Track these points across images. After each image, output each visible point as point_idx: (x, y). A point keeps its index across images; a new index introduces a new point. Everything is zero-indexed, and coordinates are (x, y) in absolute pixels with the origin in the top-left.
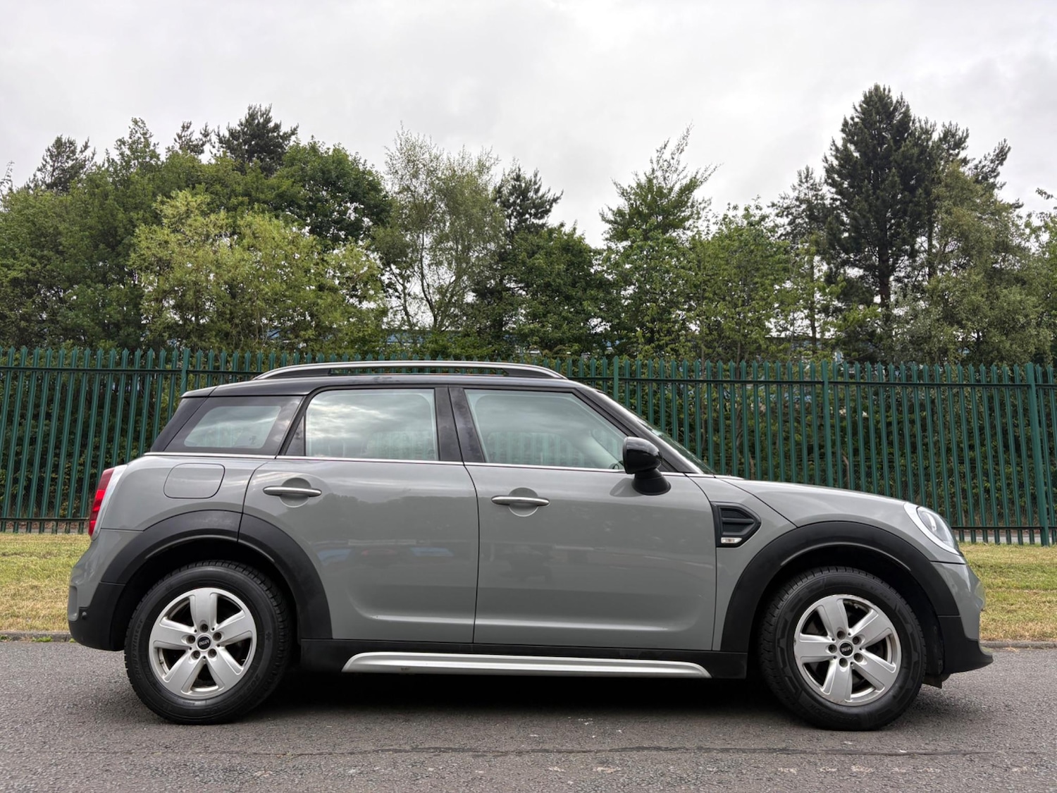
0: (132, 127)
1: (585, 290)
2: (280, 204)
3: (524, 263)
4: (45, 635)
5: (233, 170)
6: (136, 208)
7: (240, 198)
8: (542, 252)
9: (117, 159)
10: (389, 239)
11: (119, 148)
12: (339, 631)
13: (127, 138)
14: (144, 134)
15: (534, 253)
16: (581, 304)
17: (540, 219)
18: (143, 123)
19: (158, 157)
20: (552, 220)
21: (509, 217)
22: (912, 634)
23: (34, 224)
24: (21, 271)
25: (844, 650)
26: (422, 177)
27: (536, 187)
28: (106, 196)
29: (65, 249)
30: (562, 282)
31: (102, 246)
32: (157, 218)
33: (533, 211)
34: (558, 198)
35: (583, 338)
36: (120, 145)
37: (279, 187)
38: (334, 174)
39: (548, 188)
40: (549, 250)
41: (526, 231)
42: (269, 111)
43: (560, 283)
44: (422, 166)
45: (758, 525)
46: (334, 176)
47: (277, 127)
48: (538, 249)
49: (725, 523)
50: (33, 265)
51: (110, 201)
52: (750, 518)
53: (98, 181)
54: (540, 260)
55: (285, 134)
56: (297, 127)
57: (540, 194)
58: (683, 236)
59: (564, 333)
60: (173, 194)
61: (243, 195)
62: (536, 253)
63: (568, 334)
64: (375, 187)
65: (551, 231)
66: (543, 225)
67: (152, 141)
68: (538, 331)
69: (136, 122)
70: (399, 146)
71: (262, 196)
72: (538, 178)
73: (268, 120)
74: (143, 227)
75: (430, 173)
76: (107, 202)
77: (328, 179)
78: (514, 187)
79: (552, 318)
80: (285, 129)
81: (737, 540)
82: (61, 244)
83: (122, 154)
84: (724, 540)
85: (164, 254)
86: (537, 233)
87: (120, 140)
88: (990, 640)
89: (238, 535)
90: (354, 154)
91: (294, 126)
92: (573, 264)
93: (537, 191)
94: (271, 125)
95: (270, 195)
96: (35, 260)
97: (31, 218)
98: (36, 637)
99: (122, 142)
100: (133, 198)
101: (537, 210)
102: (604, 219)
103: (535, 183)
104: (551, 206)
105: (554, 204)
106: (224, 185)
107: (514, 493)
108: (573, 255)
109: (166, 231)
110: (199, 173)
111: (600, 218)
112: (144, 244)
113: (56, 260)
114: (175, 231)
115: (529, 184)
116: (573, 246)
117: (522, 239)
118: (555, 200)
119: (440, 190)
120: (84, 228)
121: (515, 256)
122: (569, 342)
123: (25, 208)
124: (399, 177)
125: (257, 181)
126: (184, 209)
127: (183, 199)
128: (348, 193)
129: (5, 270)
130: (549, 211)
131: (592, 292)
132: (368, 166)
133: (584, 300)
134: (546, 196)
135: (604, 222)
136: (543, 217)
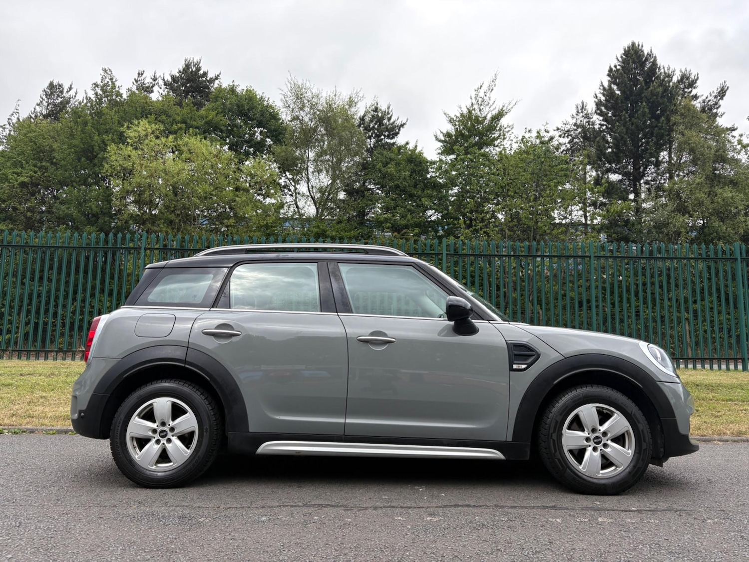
1: (423, 190)
2: (208, 129)
3: (380, 171)
4: (52, 430)
5: (174, 105)
6: (107, 132)
7: (179, 125)
8: (393, 163)
9: (93, 97)
10: (283, 154)
11: (94, 89)
12: (254, 427)
13: (99, 82)
14: (111, 79)
15: (387, 164)
16: (420, 200)
17: (391, 139)
18: (110, 71)
19: (121, 95)
20: (400, 140)
21: (370, 137)
23: (35, 144)
24: (27, 176)
25: (596, 441)
26: (307, 109)
27: (389, 116)
28: (86, 123)
29: (58, 161)
31: (83, 159)
32: (121, 139)
33: (386, 133)
34: (404, 124)
35: (422, 224)
37: (206, 117)
38: (246, 107)
39: (397, 117)
40: (398, 162)
41: (382, 148)
42: (200, 63)
43: (406, 186)
44: (307, 101)
45: (539, 356)
46: (246, 109)
47: (205, 74)
48: (391, 161)
49: (516, 355)
50: (35, 172)
51: (89, 127)
52: (533, 351)
53: (80, 113)
54: (391, 169)
55: (211, 79)
56: (220, 74)
57: (392, 121)
58: (493, 151)
59: (408, 221)
60: (135, 122)
61: (181, 123)
62: (389, 163)
63: (411, 222)
64: (275, 117)
65: (400, 148)
66: (394, 144)
67: (117, 84)
68: (390, 219)
69: (105, 71)
70: (290, 88)
71: (195, 123)
72: (390, 110)
73: (199, 69)
74: (113, 146)
75: (313, 106)
76: (87, 128)
77: (242, 111)
78: (373, 116)
79: (400, 210)
80: (210, 75)
81: (524, 366)
82: (54, 158)
83: (96, 94)
84: (515, 367)
85: (128, 165)
86: (390, 149)
88: (702, 436)
89: (185, 362)
90: (261, 94)
91: (217, 74)
92: (415, 171)
93: (389, 119)
94: (201, 72)
95: (200, 123)
96: (36, 169)
97: (33, 139)
98: (45, 431)
99: (96, 85)
100: (105, 125)
101: (389, 133)
102: (437, 139)
103: (388, 113)
104: (399, 130)
105: (401, 129)
106: (168, 116)
107: (372, 334)
108: (415, 165)
109: (130, 148)
110: (151, 107)
111: (434, 138)
112: (113, 158)
113: (52, 168)
114: (136, 149)
115: (385, 113)
116: (415, 158)
117: (379, 154)
118: (402, 126)
119: (320, 119)
120: (70, 146)
121: (374, 166)
122: (412, 227)
123: (28, 132)
124: (291, 109)
125: (191, 112)
126: (144, 133)
127: (143, 126)
128: (255, 121)
129: (16, 176)
130: (398, 133)
131: (428, 191)
132: (271, 102)
133: (423, 197)
134: (396, 122)
135: (437, 142)
136: (394, 138)
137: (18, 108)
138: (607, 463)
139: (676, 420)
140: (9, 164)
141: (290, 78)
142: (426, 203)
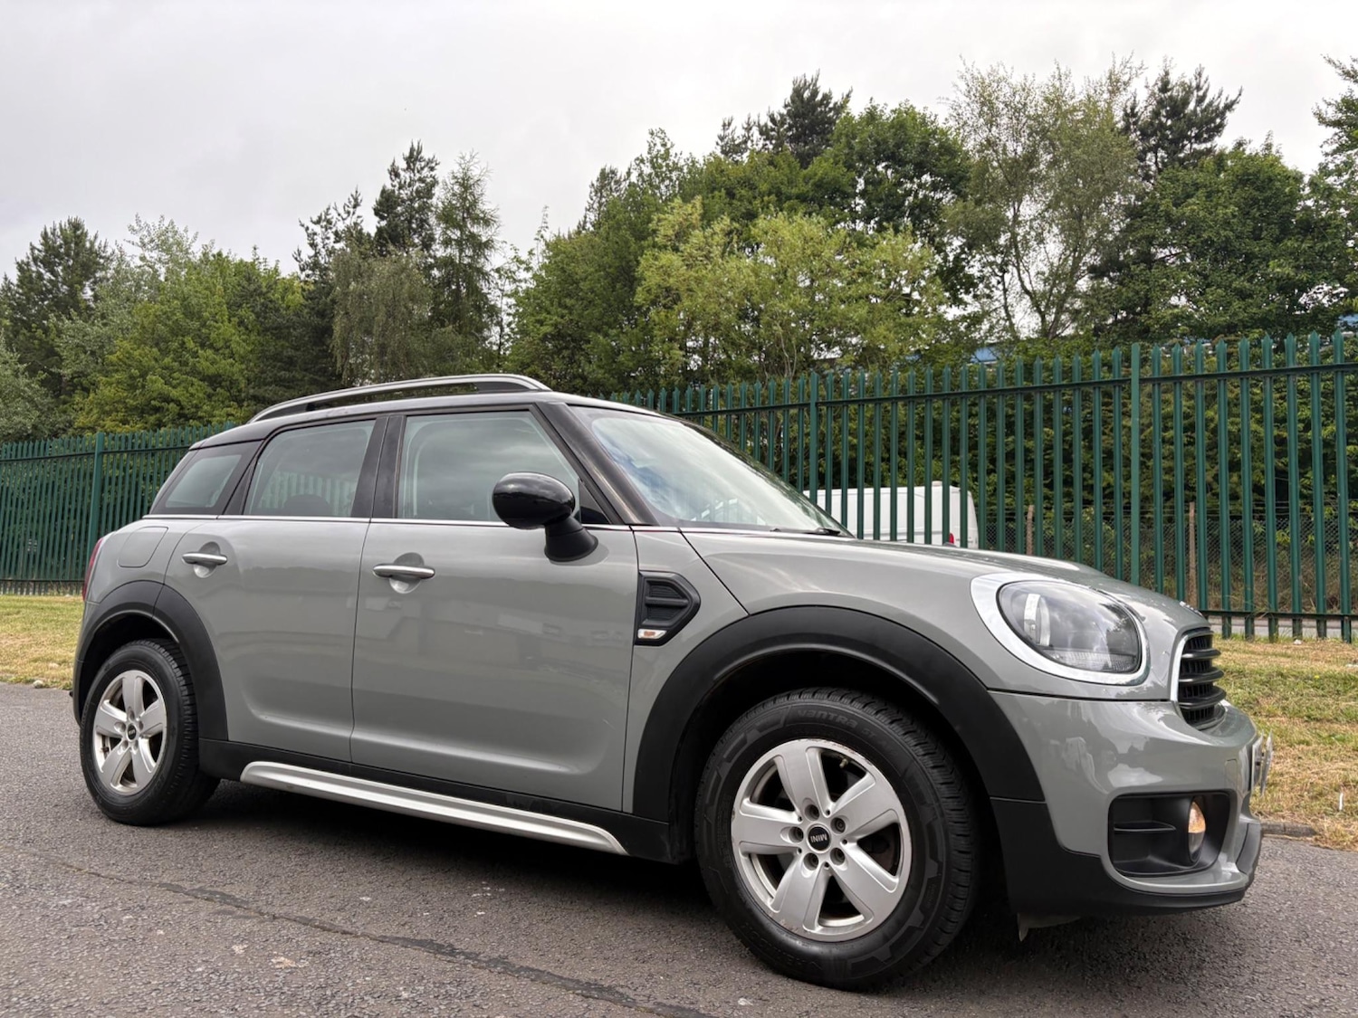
0: (650, 140)
1: (1278, 240)
2: (818, 196)
5: (766, 166)
8: (1201, 193)
9: (637, 181)
10: (959, 217)
11: (638, 168)
12: (235, 734)
13: (646, 156)
14: (664, 145)
15: (1187, 197)
17: (1206, 141)
18: (663, 132)
19: (680, 169)
20: (1224, 142)
21: (1154, 150)
22: (930, 827)
23: (564, 272)
25: (816, 839)
26: (1005, 121)
27: (1201, 93)
30: (1231, 234)
33: (1194, 132)
34: (1233, 103)
35: (1271, 319)
36: (638, 165)
37: (816, 174)
38: (891, 142)
39: (1218, 89)
40: (1213, 187)
41: (1178, 165)
42: (817, 80)
43: (1227, 238)
44: (1001, 106)
46: (891, 146)
47: (827, 97)
48: (1197, 189)
49: (649, 606)
52: (684, 597)
54: (1194, 206)
55: (836, 103)
56: (850, 92)
57: (1207, 101)
59: (1235, 314)
62: (1192, 196)
63: (1242, 315)
64: (949, 150)
65: (1220, 159)
66: (1209, 151)
67: (672, 152)
68: (1190, 317)
69: (652, 133)
70: (964, 88)
71: (795, 191)
72: (1203, 80)
73: (815, 93)
75: (1016, 112)
77: (885, 150)
78: (1161, 103)
80: (836, 98)
81: (658, 634)
83: (642, 174)
84: (642, 634)
86: (1197, 165)
87: (637, 159)
89: (153, 610)
90: (922, 112)
91: (846, 93)
92: (1256, 202)
93: (1200, 100)
94: (819, 97)
95: (804, 188)
97: (561, 265)
99: (640, 160)
101: (1200, 128)
102: (1322, 120)
103: (1198, 88)
104: (1223, 118)
105: (1228, 114)
106: (752, 187)
108: (1256, 188)
110: (726, 178)
111: (1316, 121)
112: (648, 274)
115: (1188, 91)
116: (1254, 174)
117: (1170, 179)
118: (1229, 107)
119: (1033, 133)
120: (601, 267)
121: (1156, 207)
122: (1245, 327)
125: (791, 173)
128: (912, 165)
129: (538, 326)
130: (1221, 126)
131: (1290, 243)
132: (940, 123)
133: (1274, 259)
134: (1216, 104)
135: (1323, 127)
136: (1210, 138)
137: (547, 220)
138: (836, 902)
139: (1046, 805)
142: (1278, 270)
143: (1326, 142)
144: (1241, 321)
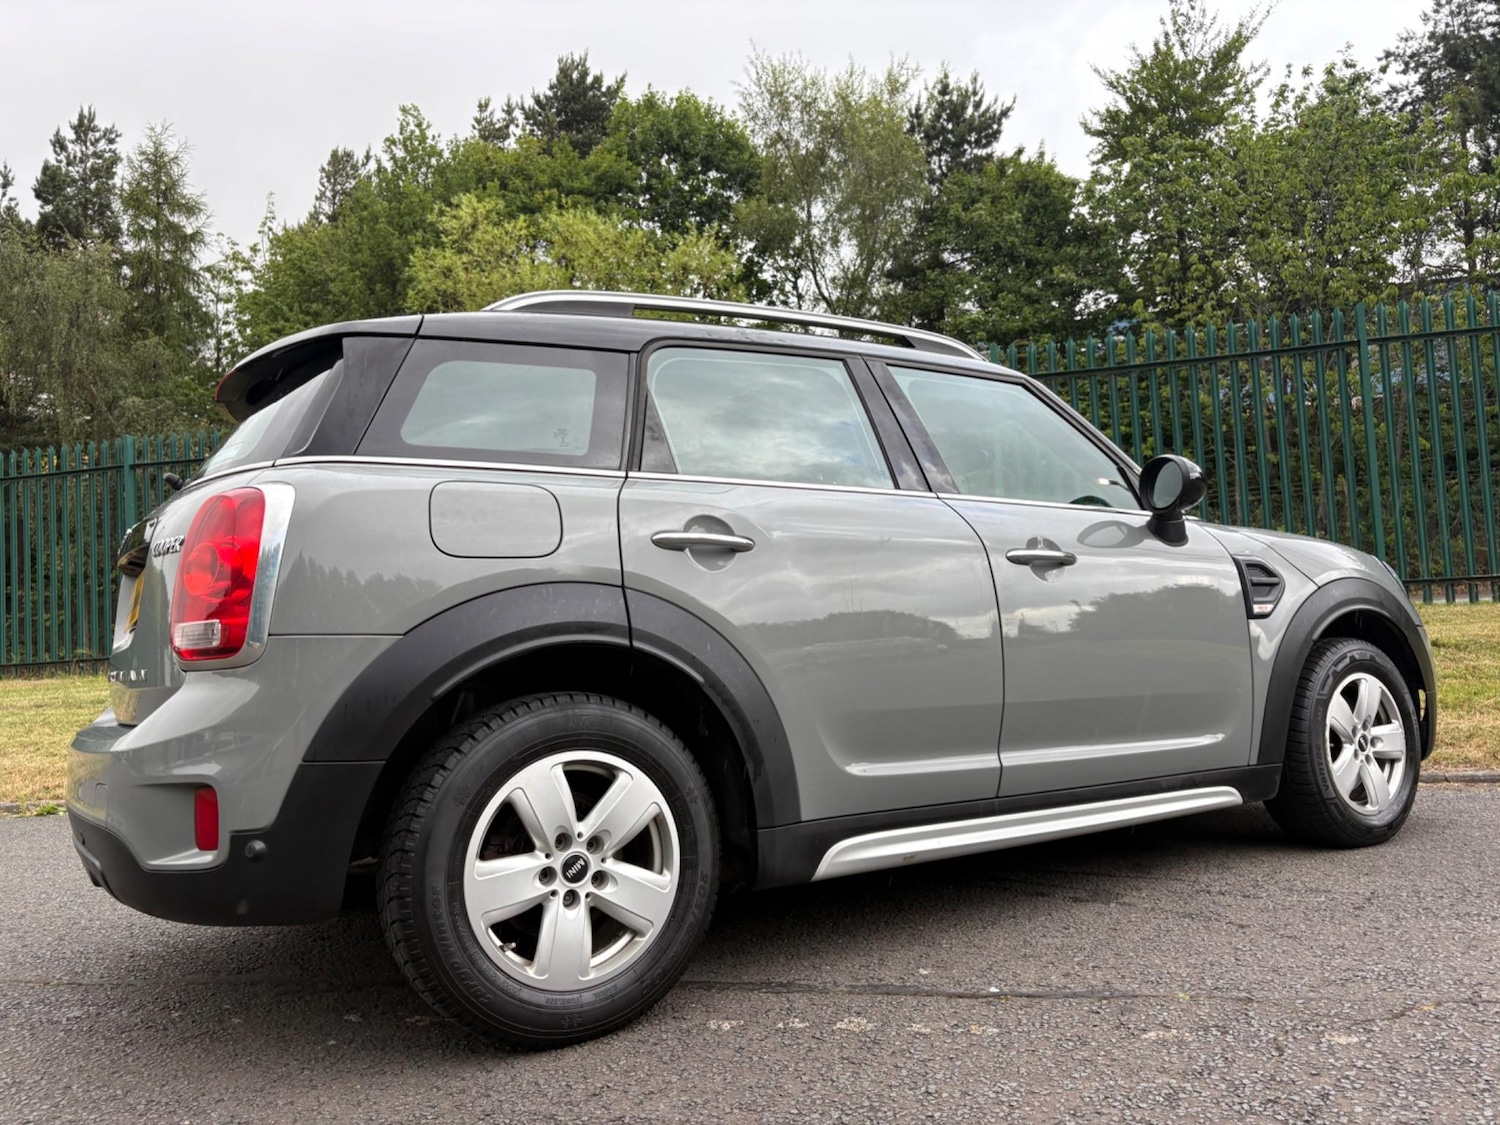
0: (402, 118)
1: (1058, 247)
2: (605, 193)
3: (959, 224)
5: (539, 154)
6: (415, 228)
7: (547, 192)
8: (987, 198)
9: (388, 165)
10: (754, 217)
11: (388, 151)
13: (397, 136)
14: (419, 125)
15: (974, 201)
16: (1052, 272)
17: (985, 146)
18: (416, 109)
19: (440, 154)
20: (1003, 148)
21: (939, 152)
23: (303, 271)
26: (796, 115)
27: (977, 98)
28: (375, 218)
29: (336, 298)
30: (1016, 240)
31: (378, 287)
32: (435, 237)
33: (973, 137)
34: (1009, 109)
35: (1058, 324)
36: (389, 147)
37: (598, 167)
38: (676, 134)
39: (993, 96)
40: (996, 193)
41: (962, 170)
42: (585, 60)
43: (1013, 243)
44: (793, 99)
46: (675, 137)
47: (598, 80)
48: (982, 195)
49: (1253, 585)
51: (382, 226)
54: (981, 212)
55: (609, 88)
56: (624, 76)
57: (983, 108)
59: (1026, 320)
60: (454, 200)
61: (550, 187)
62: (978, 201)
63: (1033, 321)
64: (736, 143)
65: (1003, 164)
66: (989, 157)
67: (429, 133)
68: (986, 322)
69: (404, 110)
70: (754, 76)
71: (576, 184)
72: (978, 84)
73: (584, 74)
74: (419, 250)
75: (807, 107)
76: (378, 227)
77: (668, 141)
78: (941, 104)
79: (1006, 299)
80: (608, 82)
82: (330, 292)
83: (393, 158)
85: (447, 285)
86: (980, 171)
87: (387, 140)
90: (706, 101)
91: (620, 76)
92: (1036, 209)
93: (977, 105)
94: (589, 80)
95: (586, 182)
97: (299, 264)
99: (391, 142)
100: (409, 214)
101: (979, 133)
102: (1089, 131)
103: (975, 93)
104: (1000, 124)
105: (1004, 120)
106: (528, 178)
108: (1035, 196)
109: (448, 253)
110: (494, 166)
111: (1082, 130)
112: (422, 275)
114: (460, 251)
115: (965, 96)
117: (955, 183)
118: (1005, 113)
119: (824, 130)
120: (354, 266)
121: (945, 212)
122: (1035, 332)
123: (291, 251)
124: (760, 122)
125: (569, 164)
126: (470, 220)
127: (468, 205)
128: (697, 159)
130: (998, 132)
131: (1069, 249)
132: (727, 115)
133: (1056, 264)
134: (992, 110)
135: (1089, 136)
136: (989, 144)
137: (274, 209)
140: (262, 316)
141: (753, 56)
142: (1063, 275)
143: (1092, 152)
144: (1031, 326)
